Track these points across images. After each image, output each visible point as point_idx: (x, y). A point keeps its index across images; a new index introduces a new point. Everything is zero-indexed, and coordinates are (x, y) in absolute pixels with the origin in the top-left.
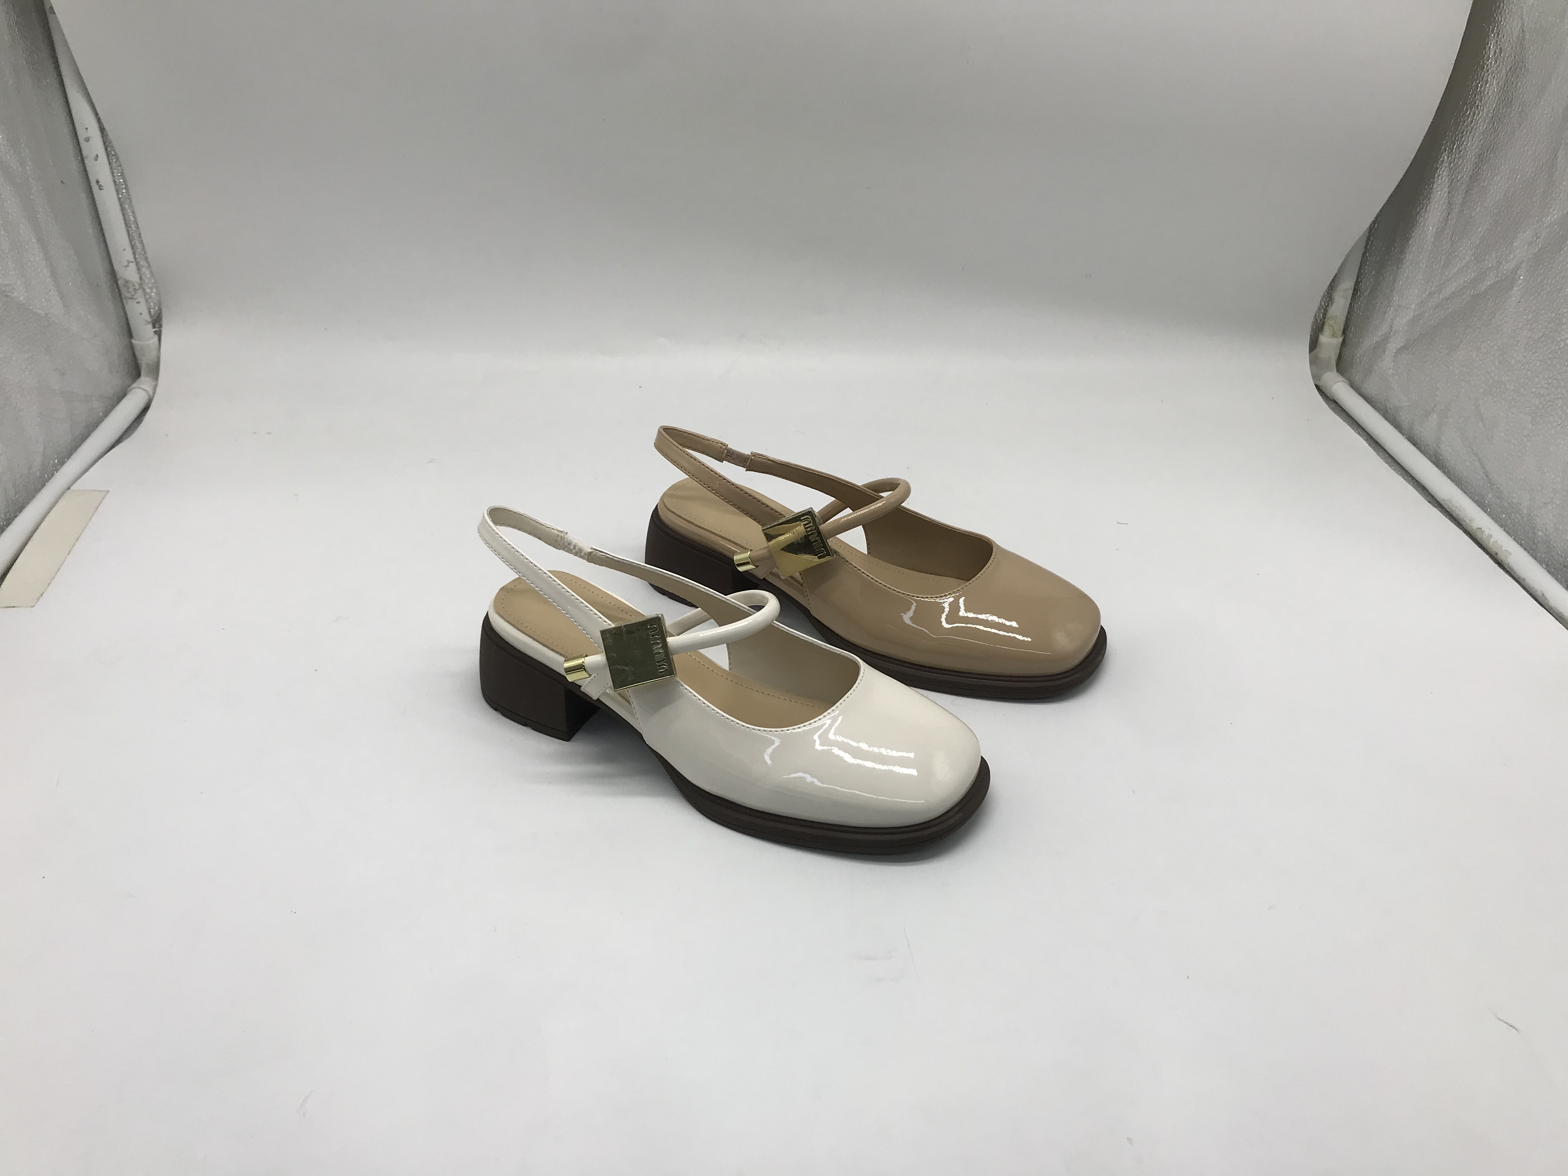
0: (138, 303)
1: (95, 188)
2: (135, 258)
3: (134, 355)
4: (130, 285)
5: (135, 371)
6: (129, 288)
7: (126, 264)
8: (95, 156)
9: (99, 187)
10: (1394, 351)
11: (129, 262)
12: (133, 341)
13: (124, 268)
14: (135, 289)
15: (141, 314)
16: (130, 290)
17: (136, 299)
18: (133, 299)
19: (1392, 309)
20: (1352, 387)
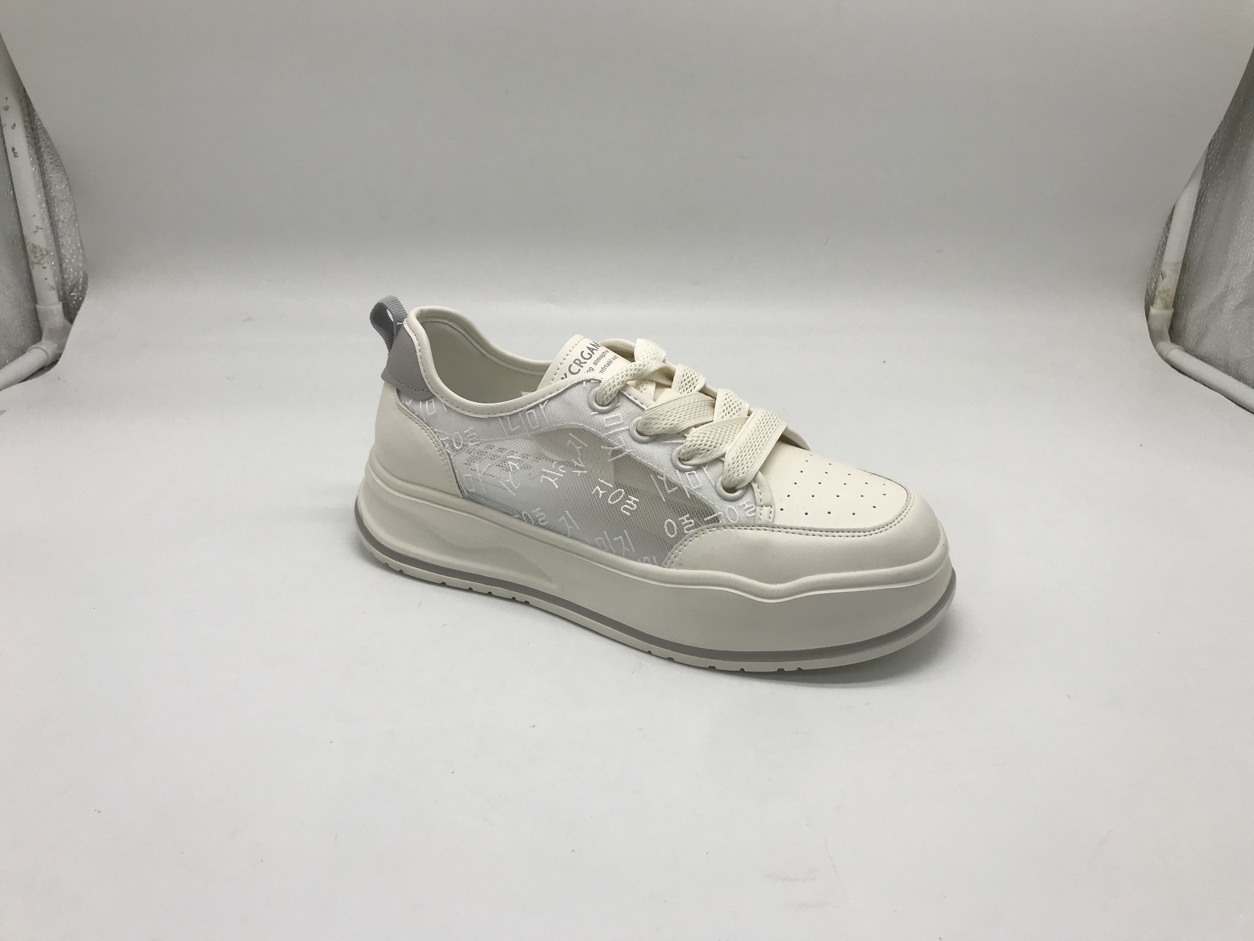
0: (44, 268)
3: (38, 321)
4: (38, 250)
5: (37, 335)
6: (36, 253)
7: (36, 229)
9: (15, 155)
10: (1233, 308)
13: (34, 234)
14: (42, 255)
15: (46, 279)
16: (37, 255)
17: (42, 264)
18: (40, 264)
19: (1227, 269)
20: (1186, 351)
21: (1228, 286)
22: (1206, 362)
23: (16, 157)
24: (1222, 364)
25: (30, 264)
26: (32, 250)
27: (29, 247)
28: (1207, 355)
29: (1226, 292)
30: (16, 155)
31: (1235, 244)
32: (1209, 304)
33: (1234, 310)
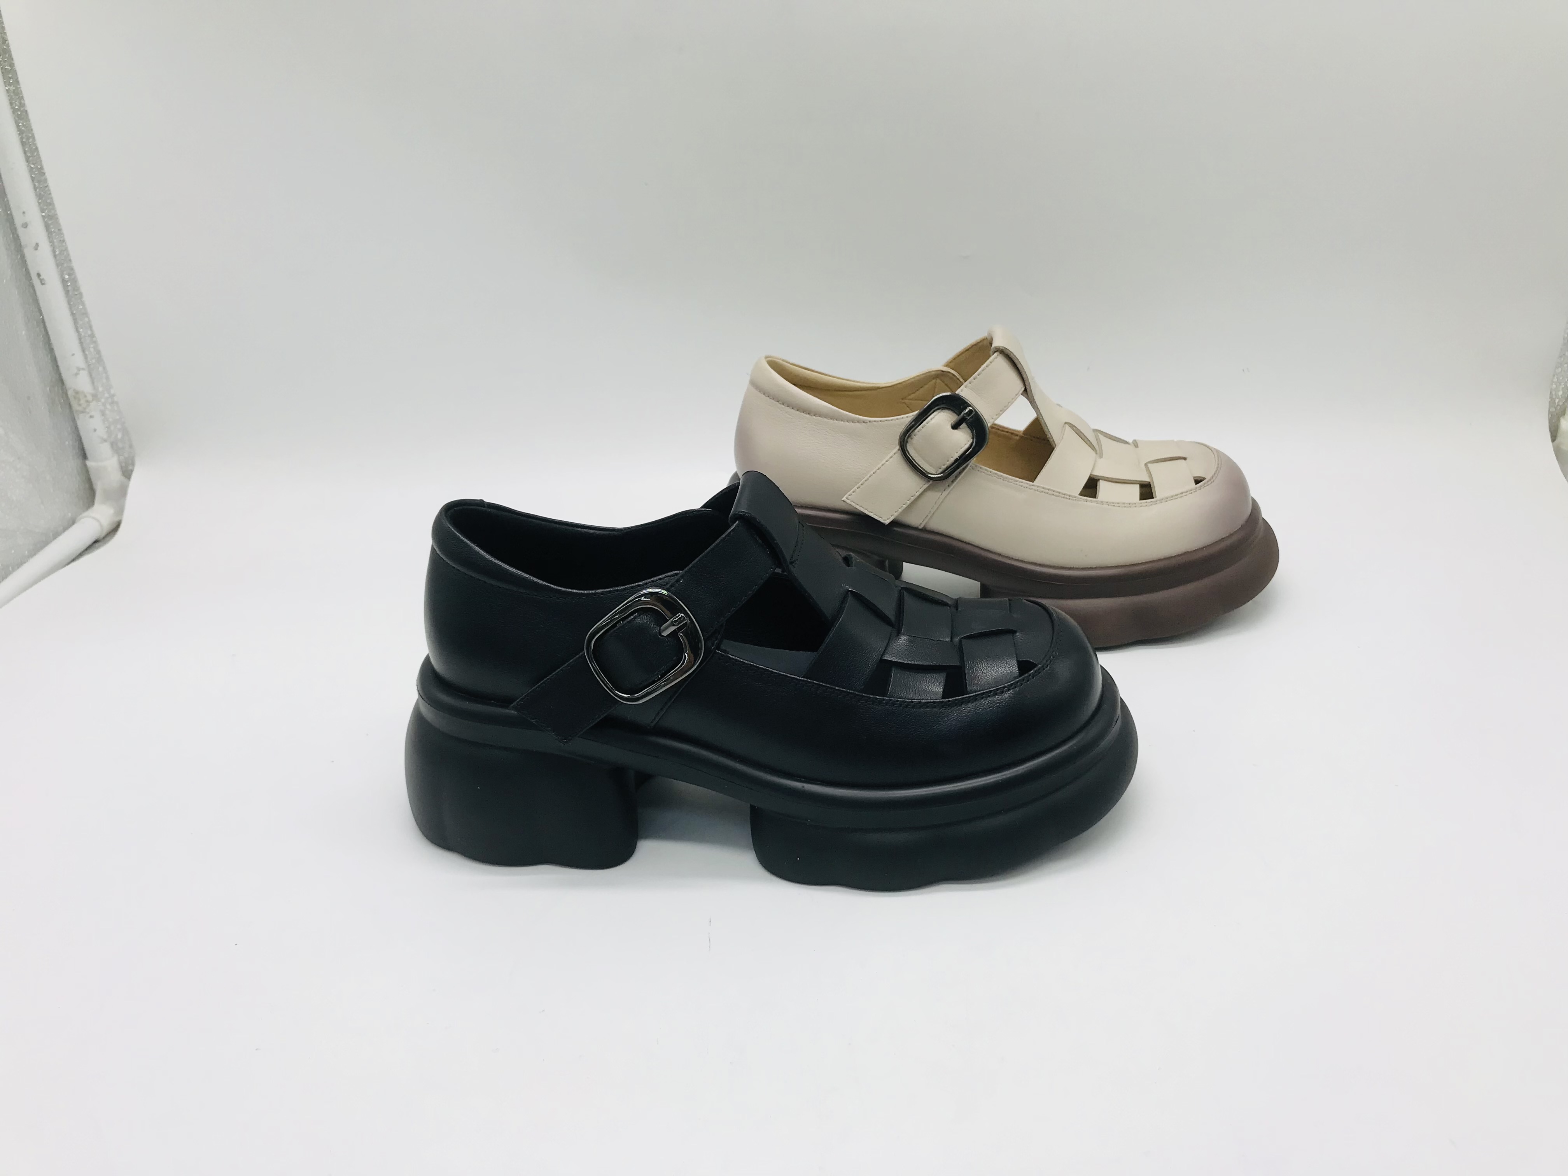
1: (36, 281)
2: (89, 365)
8: (34, 245)
11: (79, 369)
12: (88, 463)
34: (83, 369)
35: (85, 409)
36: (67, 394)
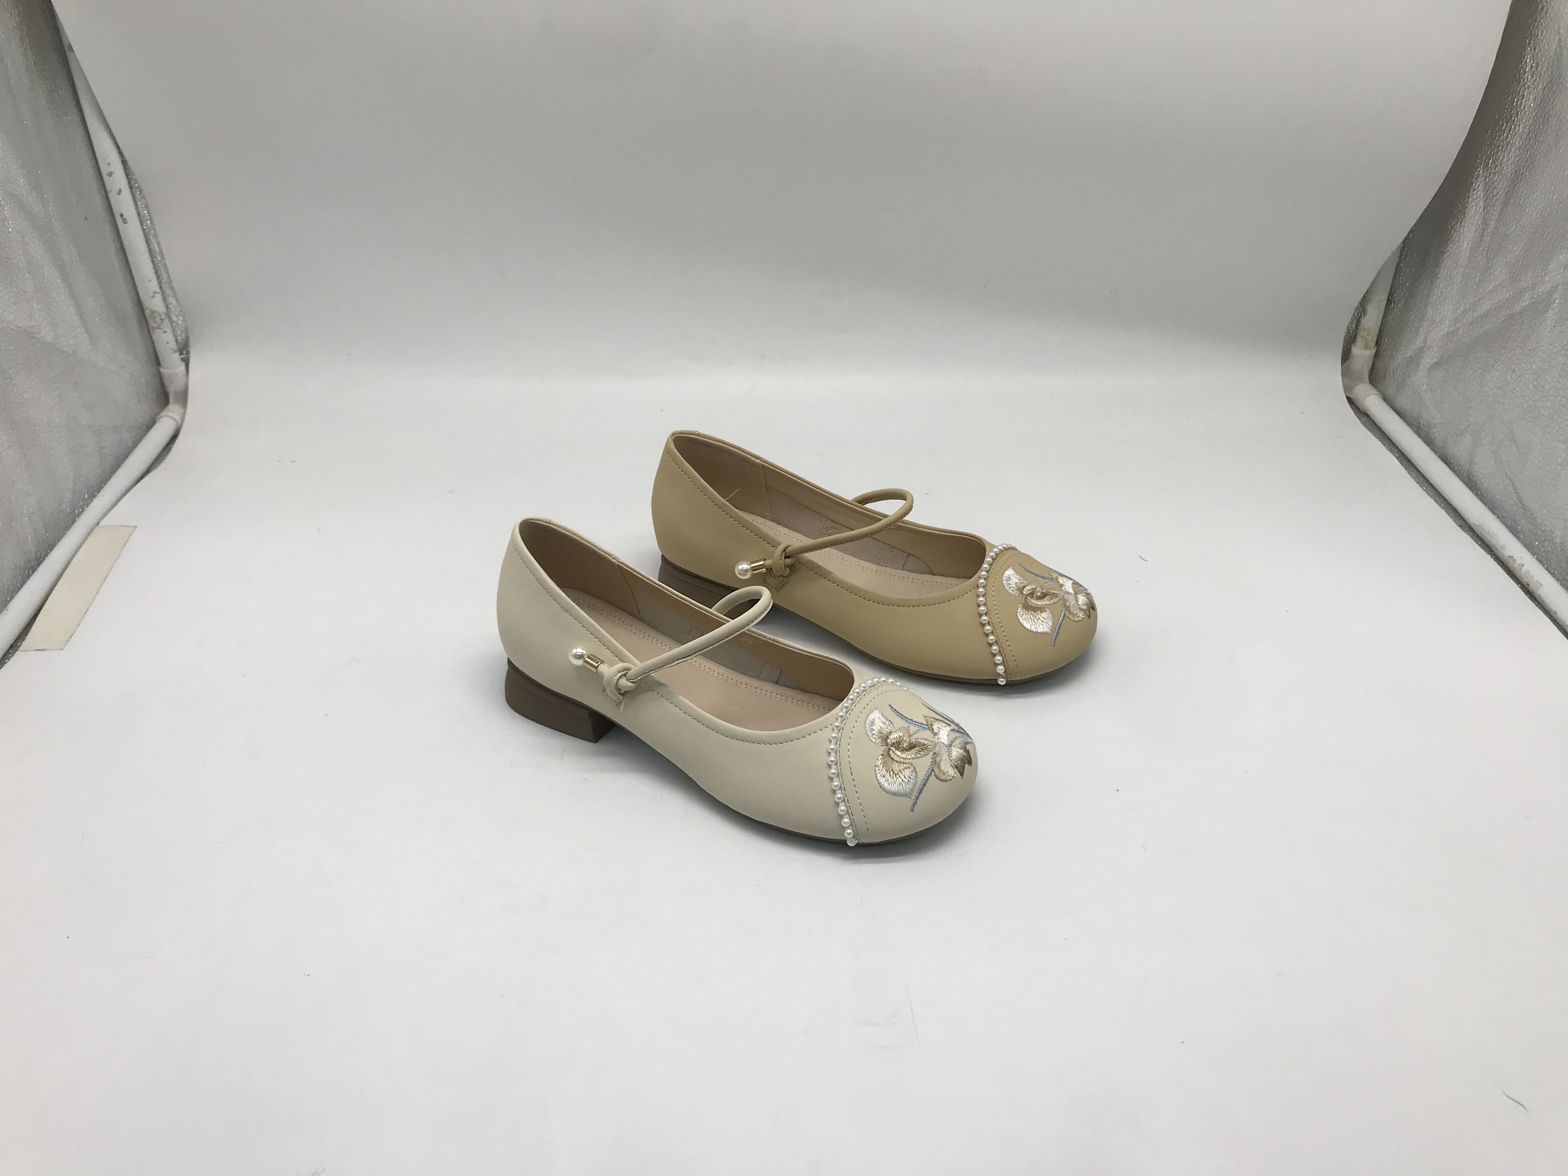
1: (119, 221)
2: (161, 288)
3: (162, 383)
4: (156, 315)
5: (163, 399)
6: (155, 318)
7: (152, 295)
8: (118, 189)
9: (123, 222)
10: (1428, 366)
11: (155, 293)
12: (162, 370)
13: (151, 298)
14: (161, 319)
15: (168, 343)
16: (156, 320)
17: (162, 329)
18: (160, 328)
19: (1426, 323)
20: (1385, 400)
21: (1426, 342)
22: (1401, 417)
23: (125, 223)
24: (1415, 424)
25: (150, 328)
26: (152, 317)
27: (147, 312)
28: (1402, 411)
29: (1424, 348)
30: (125, 221)
31: (1435, 297)
32: (1408, 356)
33: (1429, 368)
34: (158, 293)
35: (159, 325)
36: (144, 313)
